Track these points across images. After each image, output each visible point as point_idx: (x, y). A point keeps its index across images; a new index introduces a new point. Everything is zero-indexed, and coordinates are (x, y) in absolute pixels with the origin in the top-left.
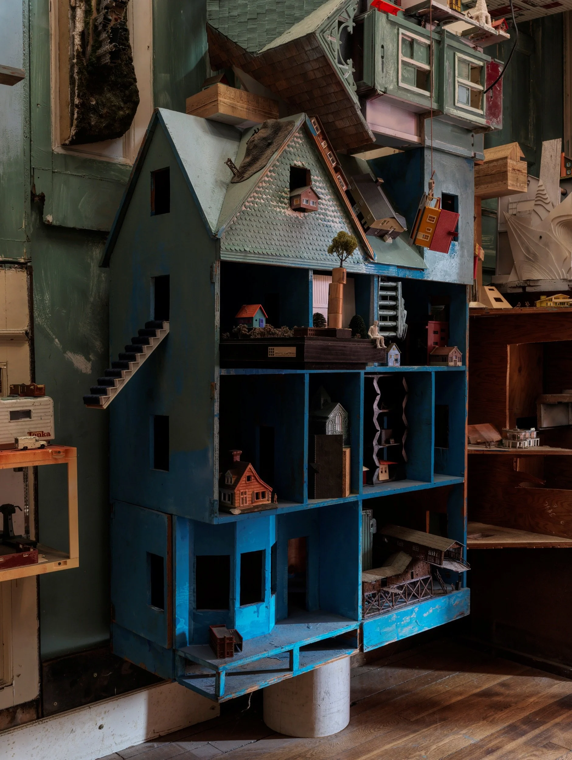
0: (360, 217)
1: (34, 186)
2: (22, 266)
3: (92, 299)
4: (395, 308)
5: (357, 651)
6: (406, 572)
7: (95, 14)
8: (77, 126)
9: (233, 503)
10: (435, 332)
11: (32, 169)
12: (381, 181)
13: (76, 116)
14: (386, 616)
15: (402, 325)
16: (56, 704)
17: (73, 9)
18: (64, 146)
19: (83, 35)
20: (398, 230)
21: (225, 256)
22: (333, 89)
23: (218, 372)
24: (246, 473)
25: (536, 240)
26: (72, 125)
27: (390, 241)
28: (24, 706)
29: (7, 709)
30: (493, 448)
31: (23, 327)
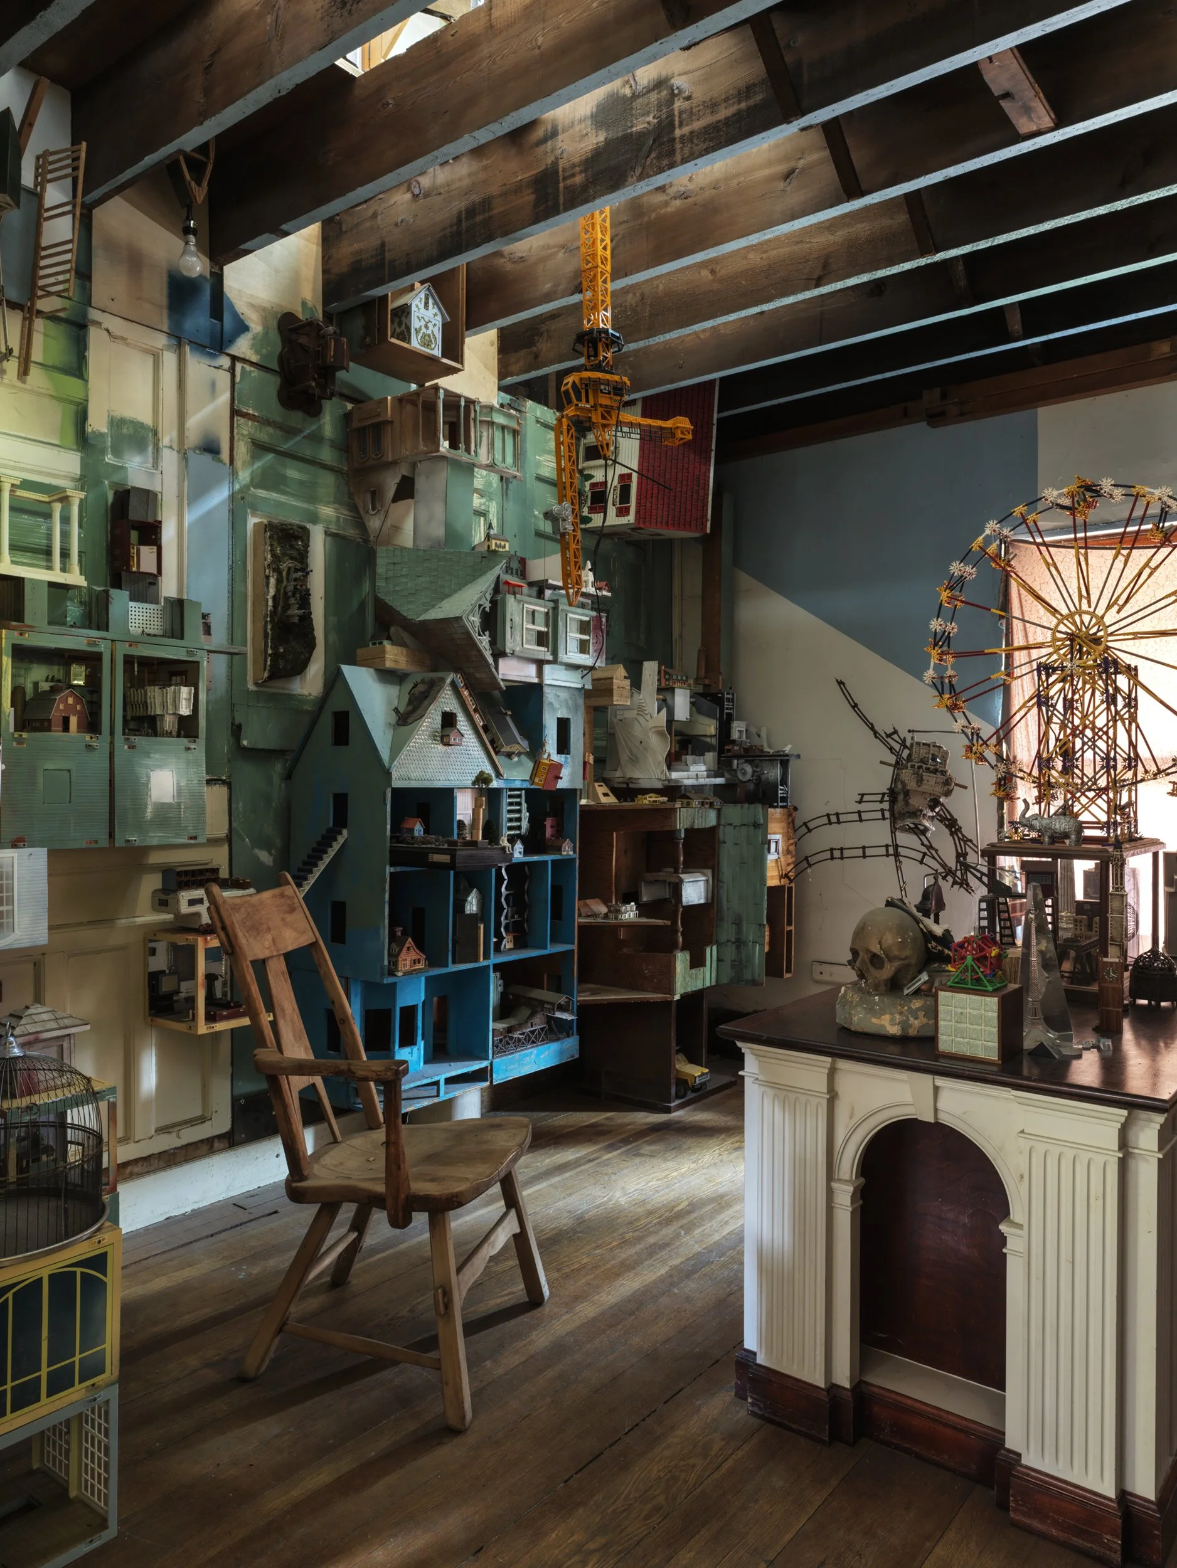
0: (492, 742)
1: (234, 718)
2: (224, 782)
3: (274, 805)
4: (519, 811)
5: (488, 1084)
6: (527, 1022)
7: (285, 582)
8: (270, 671)
9: (397, 968)
10: (552, 827)
11: (232, 705)
12: (509, 713)
13: (269, 663)
14: (510, 1056)
15: (525, 824)
16: (243, 1136)
17: (268, 577)
18: (256, 684)
19: (274, 598)
20: (522, 750)
21: (396, 784)
22: (474, 652)
23: (389, 869)
24: (407, 945)
25: (638, 744)
26: (265, 670)
27: (516, 759)
28: (220, 1137)
29: (207, 1139)
30: (599, 920)
31: (223, 831)
